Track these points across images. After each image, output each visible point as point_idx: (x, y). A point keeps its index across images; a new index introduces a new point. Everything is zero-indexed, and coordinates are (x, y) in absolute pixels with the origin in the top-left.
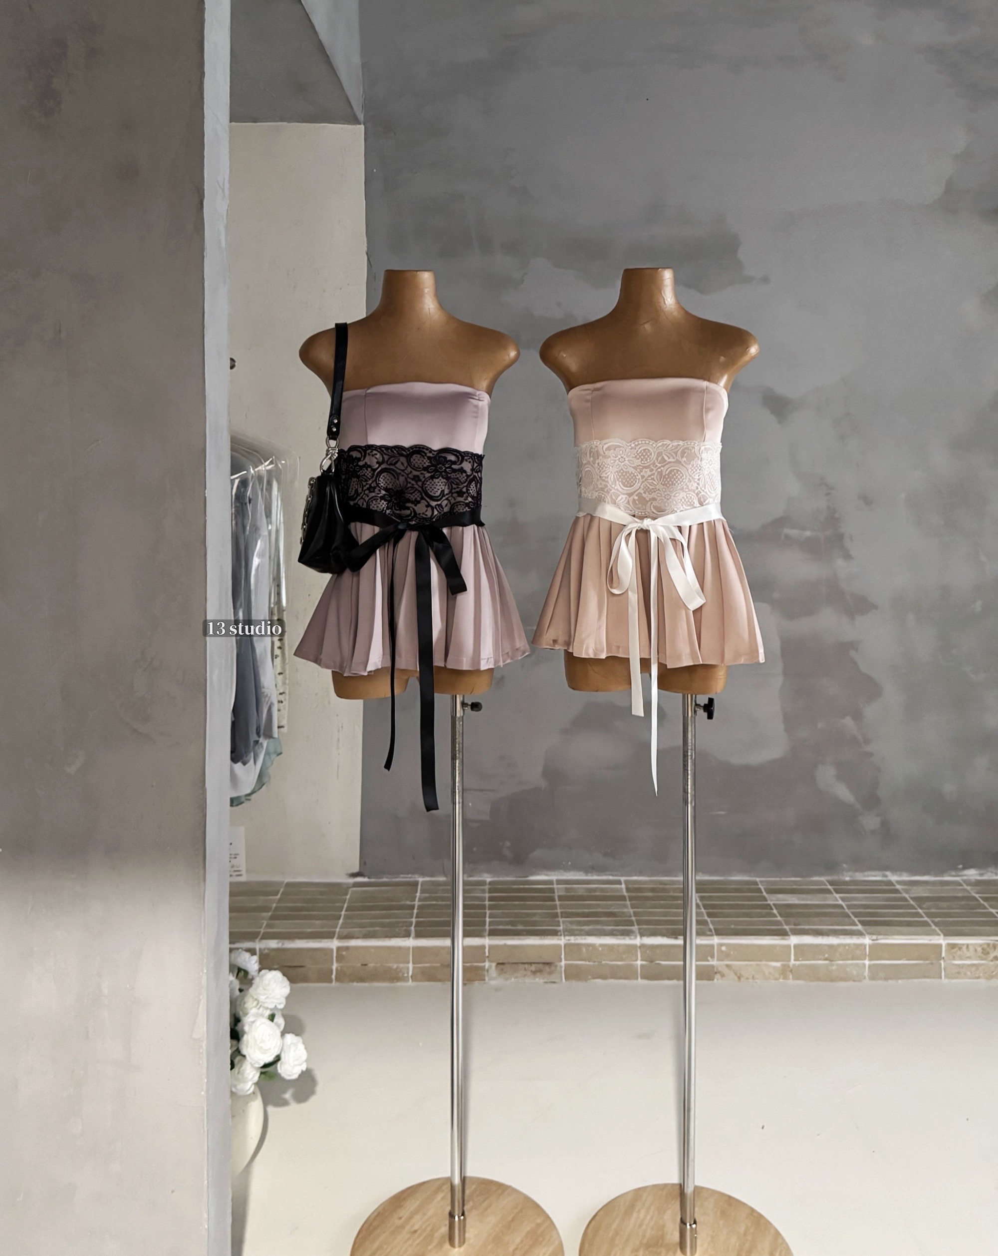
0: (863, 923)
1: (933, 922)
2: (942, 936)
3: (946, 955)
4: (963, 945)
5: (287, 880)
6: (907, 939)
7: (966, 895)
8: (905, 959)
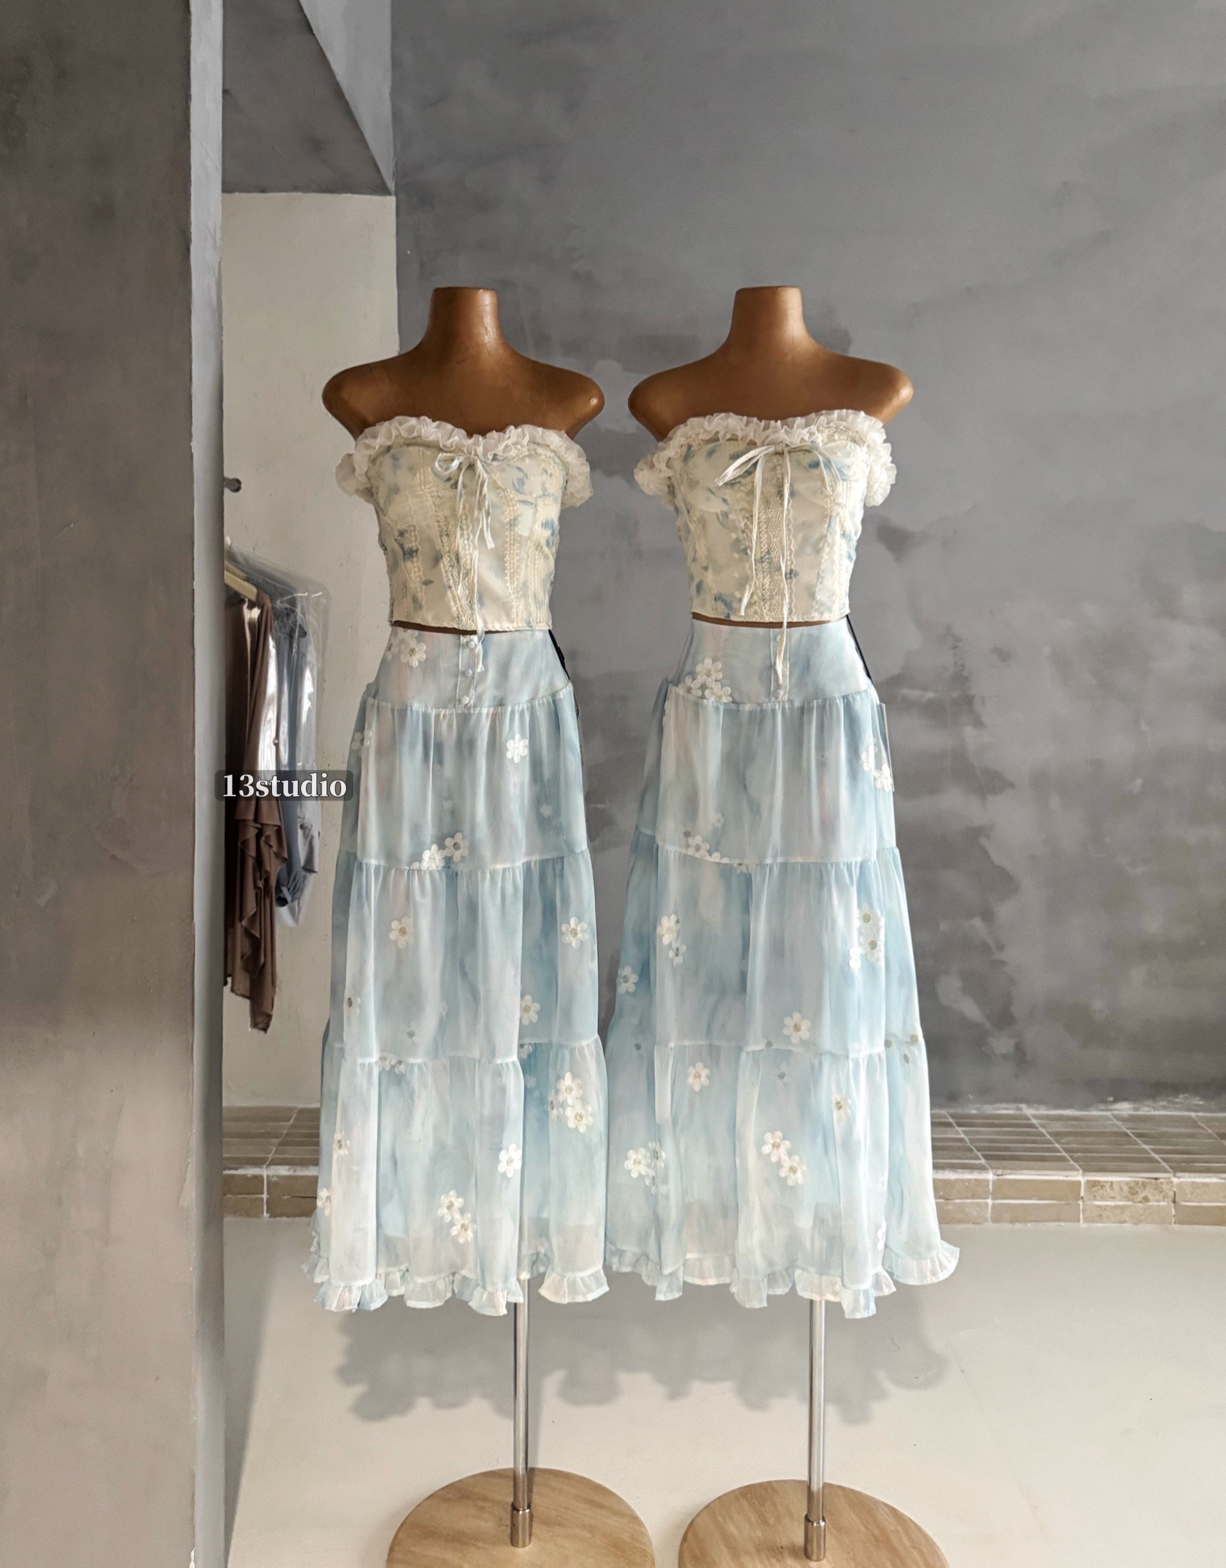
0: (986, 1157)
1: (1071, 1157)
2: (1081, 1172)
3: (1085, 1195)
4: (1107, 1182)
5: (301, 1106)
6: (1039, 1175)
7: (1115, 1129)
8: (1036, 1198)
